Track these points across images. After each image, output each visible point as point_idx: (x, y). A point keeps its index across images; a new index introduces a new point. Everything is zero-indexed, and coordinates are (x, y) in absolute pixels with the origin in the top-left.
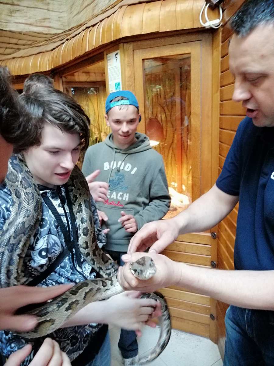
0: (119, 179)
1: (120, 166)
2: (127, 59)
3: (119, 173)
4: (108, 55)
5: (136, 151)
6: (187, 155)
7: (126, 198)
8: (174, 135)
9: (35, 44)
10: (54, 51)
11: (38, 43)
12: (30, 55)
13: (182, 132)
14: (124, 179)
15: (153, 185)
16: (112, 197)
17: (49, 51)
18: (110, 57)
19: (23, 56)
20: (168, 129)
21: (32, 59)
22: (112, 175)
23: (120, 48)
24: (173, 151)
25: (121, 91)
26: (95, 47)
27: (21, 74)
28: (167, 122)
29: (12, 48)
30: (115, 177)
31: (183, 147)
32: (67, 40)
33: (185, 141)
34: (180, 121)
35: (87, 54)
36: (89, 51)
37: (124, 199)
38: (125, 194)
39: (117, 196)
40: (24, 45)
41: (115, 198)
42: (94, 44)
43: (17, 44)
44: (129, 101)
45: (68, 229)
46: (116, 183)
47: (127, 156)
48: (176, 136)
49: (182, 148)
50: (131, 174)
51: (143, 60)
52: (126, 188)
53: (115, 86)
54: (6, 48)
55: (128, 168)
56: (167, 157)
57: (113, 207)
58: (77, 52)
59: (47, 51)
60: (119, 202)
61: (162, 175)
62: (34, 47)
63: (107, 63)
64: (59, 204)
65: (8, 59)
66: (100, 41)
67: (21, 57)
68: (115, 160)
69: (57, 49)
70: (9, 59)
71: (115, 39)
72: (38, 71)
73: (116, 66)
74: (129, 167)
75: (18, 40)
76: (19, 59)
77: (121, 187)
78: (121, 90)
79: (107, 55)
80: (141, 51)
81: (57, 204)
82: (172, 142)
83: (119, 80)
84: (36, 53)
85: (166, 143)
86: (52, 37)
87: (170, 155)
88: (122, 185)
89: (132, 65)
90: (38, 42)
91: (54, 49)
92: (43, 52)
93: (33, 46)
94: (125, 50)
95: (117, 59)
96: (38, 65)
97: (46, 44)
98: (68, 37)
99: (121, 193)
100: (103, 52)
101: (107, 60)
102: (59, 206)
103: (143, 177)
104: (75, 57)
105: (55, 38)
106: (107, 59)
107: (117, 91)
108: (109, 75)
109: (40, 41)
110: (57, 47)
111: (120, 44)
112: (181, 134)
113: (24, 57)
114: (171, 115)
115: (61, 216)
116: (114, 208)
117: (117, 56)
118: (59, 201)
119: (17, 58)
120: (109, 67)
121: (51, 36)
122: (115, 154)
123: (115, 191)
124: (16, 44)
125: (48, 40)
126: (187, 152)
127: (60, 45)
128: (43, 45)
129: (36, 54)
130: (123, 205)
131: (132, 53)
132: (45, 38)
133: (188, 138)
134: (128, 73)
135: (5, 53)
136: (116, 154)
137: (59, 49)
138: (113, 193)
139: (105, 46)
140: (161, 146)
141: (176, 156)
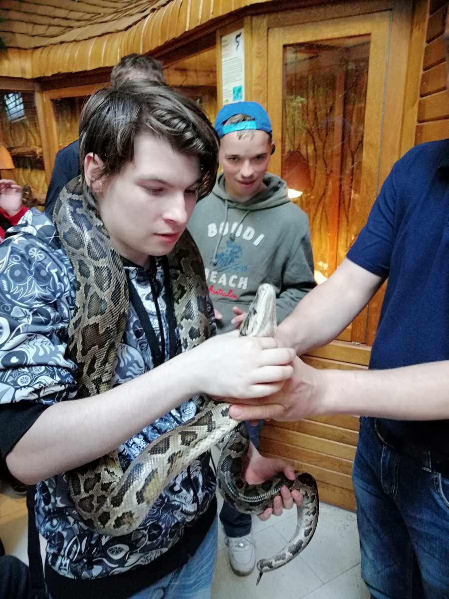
0: (232, 253)
1: (236, 231)
2: (256, 45)
3: (233, 244)
4: (224, 38)
5: (263, 206)
6: (347, 218)
7: (243, 285)
8: (327, 182)
9: (98, 18)
10: (129, 30)
11: (102, 16)
12: (90, 38)
13: (343, 176)
14: (241, 254)
15: (290, 264)
16: (220, 282)
17: (122, 31)
18: (226, 41)
19: (78, 39)
20: (318, 172)
21: (92, 44)
22: (220, 246)
23: (245, 26)
24: (323, 208)
25: (243, 103)
26: (201, 22)
27: (74, 71)
28: (316, 157)
29: (59, 26)
30: (226, 250)
31: (342, 202)
32: (153, 10)
33: (346, 193)
34: (339, 158)
35: (187, 36)
36: (191, 29)
37: (239, 286)
38: (242, 279)
39: (228, 281)
40: (79, 21)
41: (224, 283)
42: (200, 17)
43: (68, 19)
44: (256, 123)
45: (160, 340)
46: (227, 259)
47: (248, 214)
48: (330, 183)
49: (340, 204)
50: (253, 245)
51: (285, 46)
52: (244, 269)
53: (232, 92)
54: (50, 25)
55: (248, 235)
56: (314, 218)
57: (220, 299)
58: (170, 33)
59: (118, 31)
60: (231, 291)
61: (305, 248)
62: (96, 23)
63: (221, 51)
64: (148, 295)
65: (52, 44)
66: (211, 11)
67: (74, 41)
68: (227, 221)
69: (135, 27)
70: (55, 44)
71: (237, 8)
72: (102, 66)
73: (237, 58)
74: (250, 233)
75: (69, 11)
76: (72, 44)
77: (235, 267)
78: (243, 100)
79: (221, 37)
80: (281, 29)
81: (145, 294)
82: (324, 194)
83: (241, 83)
84: (99, 33)
85: (313, 196)
86: (125, 7)
87: (318, 216)
88: (238, 263)
89: (265, 55)
90: (102, 14)
91: (130, 27)
92: (112, 33)
93: (94, 21)
94: (254, 28)
95: (238, 46)
96: (103, 55)
97: (116, 19)
98: (155, 6)
99: (235, 277)
100: (214, 32)
101: (221, 48)
102: (147, 298)
103: (274, 251)
104: (166, 42)
105: (131, 9)
106: (221, 43)
107: (236, 102)
108: (223, 73)
109: (105, 14)
110: (135, 23)
111: (245, 18)
112: (341, 180)
113: (79, 41)
114: (324, 146)
115: (150, 316)
116: (222, 301)
117: (238, 39)
118: (149, 290)
119: (67, 42)
120: (223, 60)
121: (125, 5)
122: (227, 210)
123: (226, 273)
124: (66, 19)
125: (118, 12)
126: (348, 212)
127: (139, 21)
128: (110, 21)
129: (99, 36)
130: (237, 297)
131: (266, 34)
132: (114, 8)
133: (351, 188)
134: (257, 68)
135: (48, 33)
136: (229, 209)
137: (138, 27)
138: (221, 276)
139: (220, 21)
140: (304, 199)
141: (328, 217)
